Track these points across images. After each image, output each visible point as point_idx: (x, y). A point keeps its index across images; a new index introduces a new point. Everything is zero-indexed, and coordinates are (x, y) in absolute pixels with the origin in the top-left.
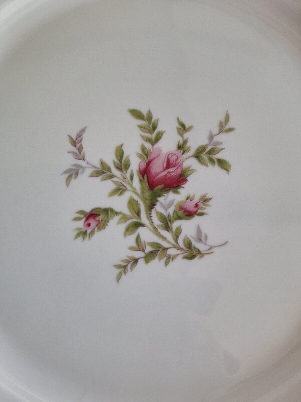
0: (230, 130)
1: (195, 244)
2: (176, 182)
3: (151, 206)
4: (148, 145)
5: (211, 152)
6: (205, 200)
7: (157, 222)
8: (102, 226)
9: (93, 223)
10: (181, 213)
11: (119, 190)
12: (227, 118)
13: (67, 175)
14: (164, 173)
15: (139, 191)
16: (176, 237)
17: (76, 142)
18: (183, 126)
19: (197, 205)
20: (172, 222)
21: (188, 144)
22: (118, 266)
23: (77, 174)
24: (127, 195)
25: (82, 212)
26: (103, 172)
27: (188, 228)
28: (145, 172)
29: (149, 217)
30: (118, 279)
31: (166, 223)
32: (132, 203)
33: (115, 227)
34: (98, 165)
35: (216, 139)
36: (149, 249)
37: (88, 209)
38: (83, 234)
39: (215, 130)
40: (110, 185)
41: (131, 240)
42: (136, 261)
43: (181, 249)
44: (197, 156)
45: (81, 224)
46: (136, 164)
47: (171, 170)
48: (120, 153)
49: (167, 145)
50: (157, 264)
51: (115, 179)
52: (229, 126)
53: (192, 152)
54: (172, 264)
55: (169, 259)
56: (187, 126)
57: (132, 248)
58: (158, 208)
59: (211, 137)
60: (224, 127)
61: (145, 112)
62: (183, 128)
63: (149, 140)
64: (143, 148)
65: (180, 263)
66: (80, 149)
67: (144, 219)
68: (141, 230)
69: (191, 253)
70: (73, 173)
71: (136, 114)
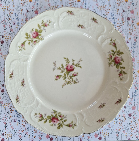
0: (81, 61)
1: (76, 81)
2: (72, 70)
3: (68, 75)
4: (67, 64)
5: (78, 65)
6: (77, 73)
7: (69, 77)
8: (59, 78)
9: (58, 78)
10: (73, 76)
11: (62, 72)
12: (81, 59)
13: (53, 70)
14: (70, 69)
15: (66, 72)
16: (72, 80)
17: (55, 63)
18: (73, 60)
19: (76, 74)
20: (72, 77)
21: (74, 63)
22: (62, 85)
23: (55, 69)
24: (64, 73)
25: (56, 76)
26: (59, 68)
27: (74, 78)
28: (67, 68)
29: (68, 76)
30: (63, 87)
31: (71, 77)
32: (65, 74)
33: (62, 78)
34: (59, 67)
35: (79, 62)
36: (68, 82)
37: (57, 75)
38: (56, 80)
39: (79, 61)
40: (61, 71)
41: (65, 80)
42: (65, 84)
43: (73, 82)
44: (76, 65)
45: (56, 78)
46: (65, 67)
47: (71, 68)
48: (62, 65)
49: (71, 64)
50: (69, 84)
51: (61, 70)
52: (81, 60)
53: (75, 65)
54: (72, 84)
55: (71, 84)
56: (74, 60)
57: (65, 82)
58: (69, 75)
59: (78, 62)
60: (80, 60)
61: (66, 58)
62: (73, 61)
63: (67, 63)
64: (66, 64)
65: (73, 84)
66: (55, 65)
67: (67, 77)
68: (66, 79)
69: (75, 82)
70: (54, 69)
71: (65, 58)
